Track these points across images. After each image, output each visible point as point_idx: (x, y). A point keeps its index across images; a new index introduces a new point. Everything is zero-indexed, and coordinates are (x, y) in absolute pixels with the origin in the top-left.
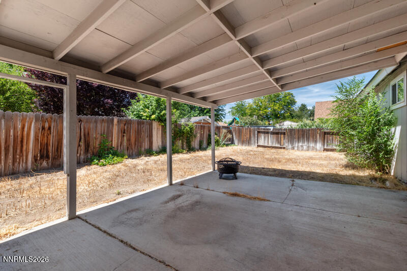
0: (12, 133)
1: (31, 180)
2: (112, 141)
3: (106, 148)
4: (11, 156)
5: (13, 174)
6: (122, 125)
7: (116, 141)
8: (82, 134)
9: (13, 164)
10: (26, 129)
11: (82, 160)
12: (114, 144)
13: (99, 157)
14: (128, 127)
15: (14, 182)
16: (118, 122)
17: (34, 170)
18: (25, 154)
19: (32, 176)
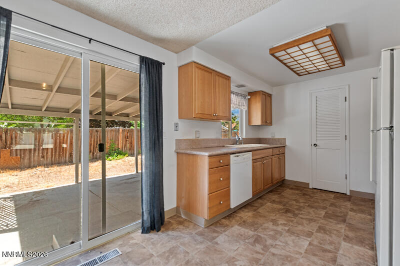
0: (58, 141)
1: (67, 167)
2: (118, 144)
3: (114, 149)
4: (57, 153)
5: (59, 163)
6: (126, 133)
7: (121, 144)
8: (98, 140)
9: (59, 158)
10: (65, 137)
11: (98, 157)
12: (120, 146)
13: (109, 155)
14: (130, 134)
15: (58, 168)
16: (123, 131)
17: (70, 162)
18: (65, 152)
19: (68, 165)
